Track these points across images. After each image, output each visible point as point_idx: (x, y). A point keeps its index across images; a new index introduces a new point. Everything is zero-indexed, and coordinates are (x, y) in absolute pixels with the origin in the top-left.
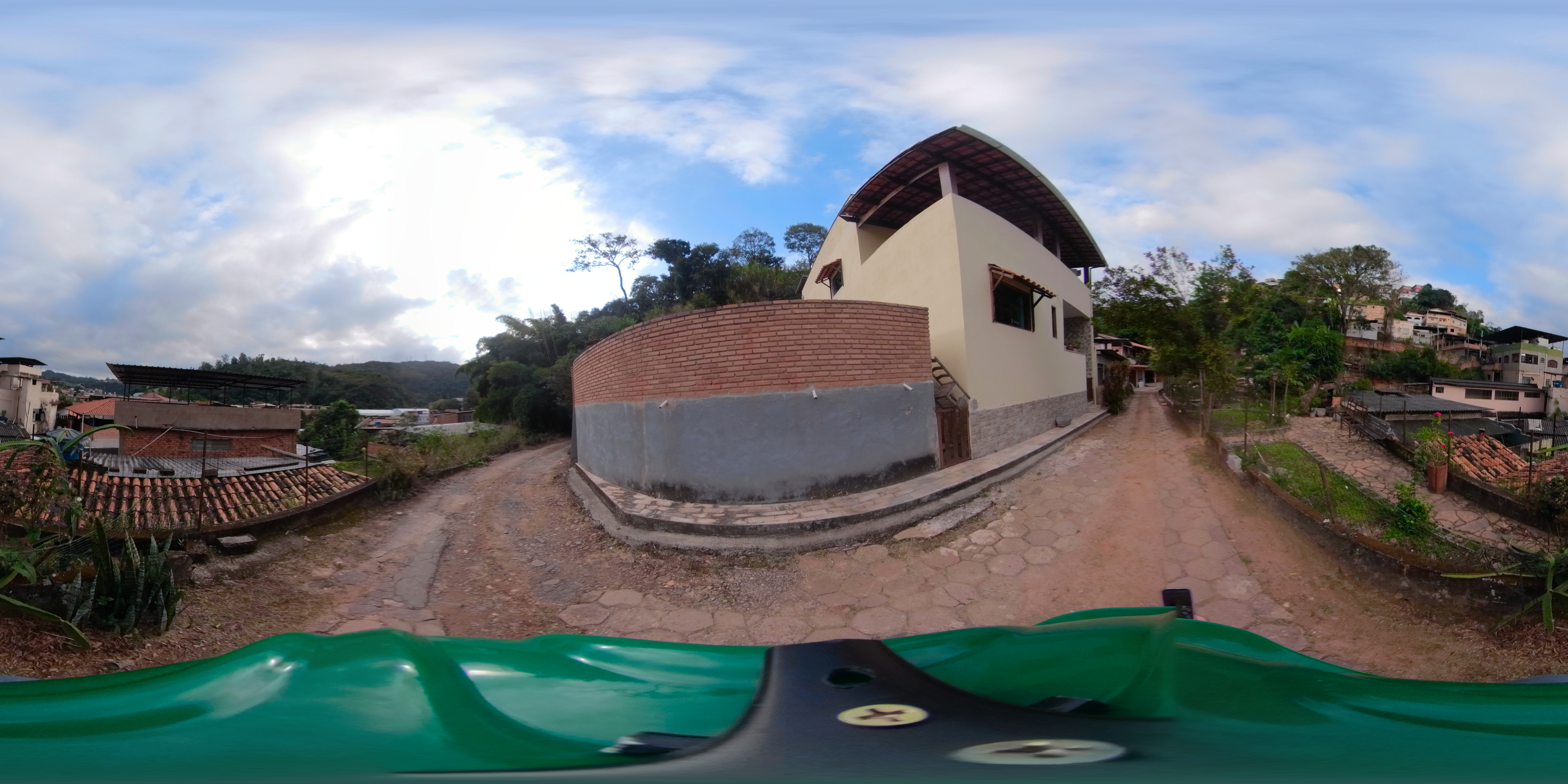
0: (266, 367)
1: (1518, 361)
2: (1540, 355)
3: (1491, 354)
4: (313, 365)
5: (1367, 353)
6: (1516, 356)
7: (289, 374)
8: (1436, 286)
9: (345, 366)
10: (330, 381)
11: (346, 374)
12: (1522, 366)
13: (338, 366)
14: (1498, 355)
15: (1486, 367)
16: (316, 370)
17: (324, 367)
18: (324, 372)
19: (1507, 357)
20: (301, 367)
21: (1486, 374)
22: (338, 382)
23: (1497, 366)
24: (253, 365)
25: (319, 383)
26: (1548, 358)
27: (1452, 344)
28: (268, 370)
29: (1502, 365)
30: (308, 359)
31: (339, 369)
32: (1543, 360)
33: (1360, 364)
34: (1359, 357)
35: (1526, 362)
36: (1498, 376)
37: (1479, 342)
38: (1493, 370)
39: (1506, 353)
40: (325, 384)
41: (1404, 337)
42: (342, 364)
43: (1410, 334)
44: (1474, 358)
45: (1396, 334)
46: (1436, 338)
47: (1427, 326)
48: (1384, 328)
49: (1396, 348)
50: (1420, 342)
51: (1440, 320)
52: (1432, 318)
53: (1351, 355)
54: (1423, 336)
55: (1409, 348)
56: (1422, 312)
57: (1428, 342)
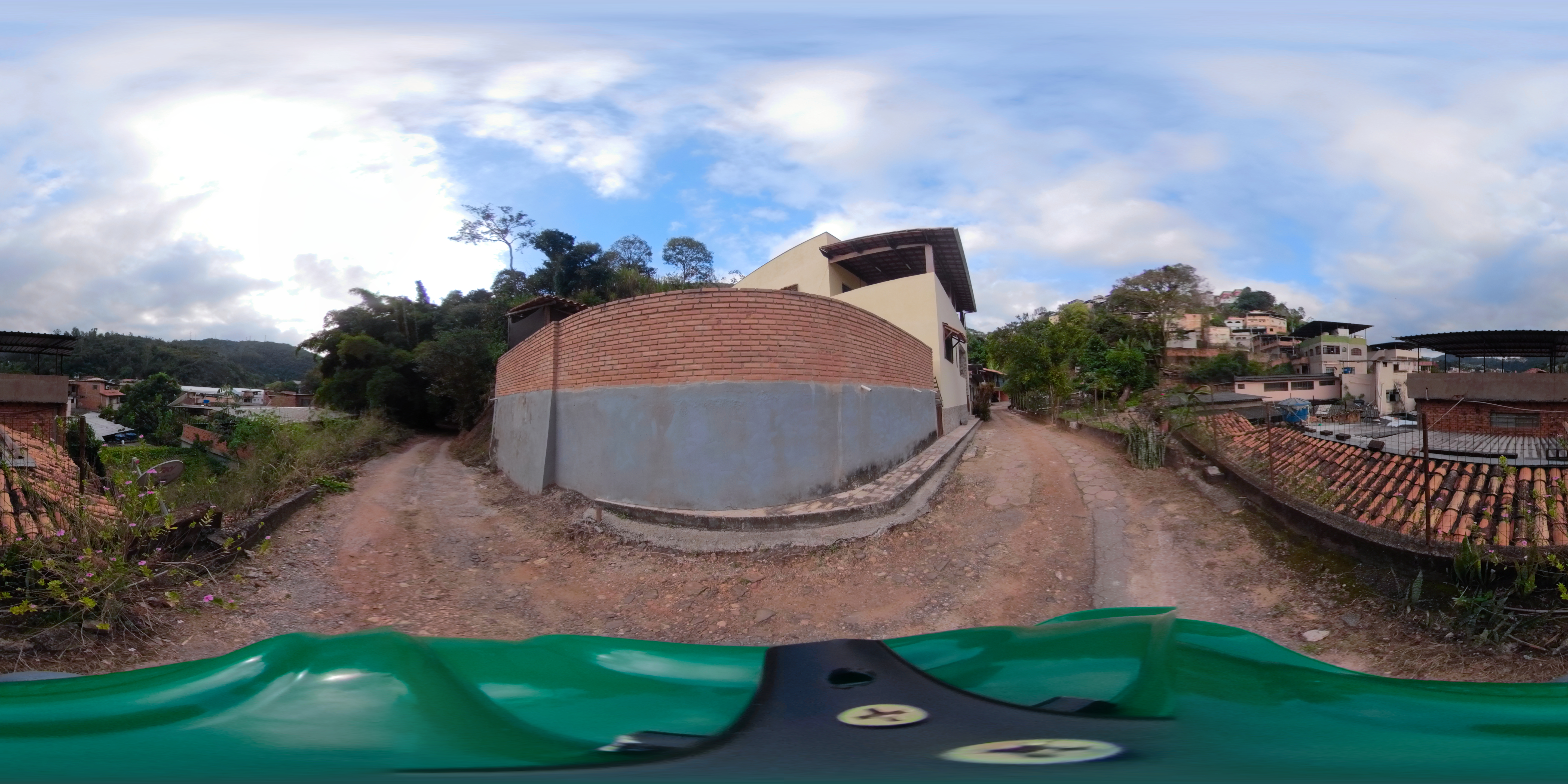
0: (98, 341)
1: (1320, 354)
2: (1341, 345)
4: (148, 340)
5: (1187, 361)
6: (1318, 348)
7: (122, 349)
8: (1255, 288)
9: (182, 342)
10: (165, 357)
11: (181, 349)
12: (1325, 357)
13: (175, 341)
14: (1305, 350)
16: (150, 345)
17: (160, 342)
18: (159, 347)
19: (1311, 350)
20: (136, 342)
21: (1295, 368)
22: (172, 358)
23: (1304, 360)
24: (85, 340)
25: (153, 358)
26: (1350, 347)
27: (1268, 344)
28: (101, 345)
29: (1309, 359)
30: (143, 334)
31: (175, 345)
32: (1345, 350)
33: (1179, 371)
34: (1180, 366)
35: (1329, 353)
36: (1306, 368)
37: (1291, 339)
38: (1301, 364)
39: (1311, 347)
41: (1221, 342)
42: (179, 340)
44: (1284, 355)
45: (1214, 341)
46: (1255, 339)
47: (1248, 328)
48: (1202, 336)
49: (1211, 354)
50: (1239, 345)
51: (1260, 321)
52: (1252, 320)
53: (1173, 364)
54: (1244, 338)
55: (1224, 352)
56: (1242, 315)
57: (1248, 344)
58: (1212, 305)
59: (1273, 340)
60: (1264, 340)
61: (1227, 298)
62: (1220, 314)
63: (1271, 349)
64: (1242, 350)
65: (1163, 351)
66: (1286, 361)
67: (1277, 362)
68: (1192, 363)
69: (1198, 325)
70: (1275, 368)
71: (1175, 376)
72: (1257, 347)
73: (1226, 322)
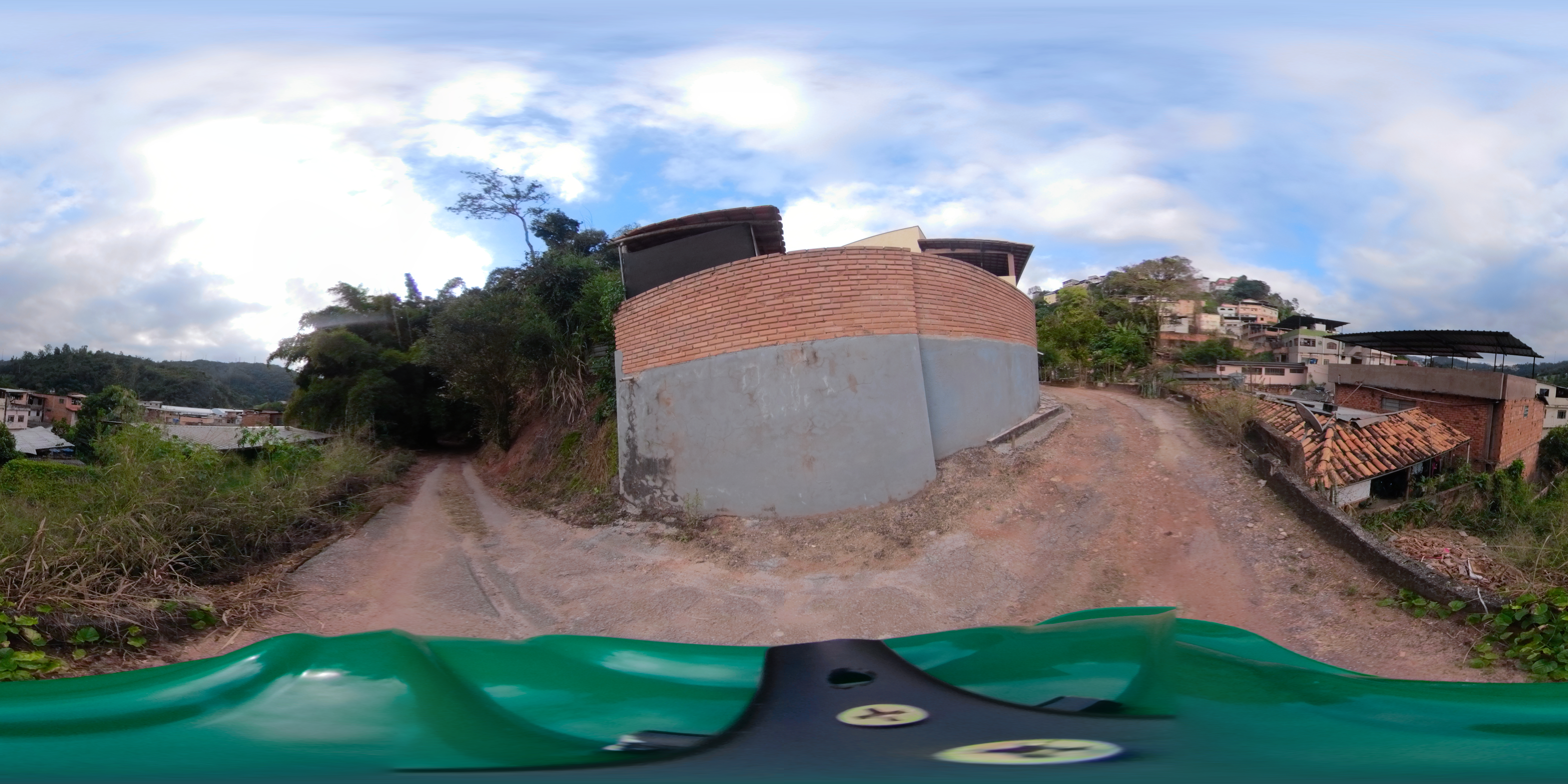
0: (87, 359)
1: (1297, 345)
2: (1316, 339)
3: (1281, 339)
4: (137, 360)
7: (109, 367)
9: (172, 363)
10: (151, 376)
11: (169, 369)
13: (165, 362)
16: (137, 364)
17: (150, 363)
18: (146, 367)
20: (124, 361)
21: (1275, 357)
22: (159, 377)
24: (74, 356)
25: (143, 377)
26: (1325, 341)
27: (1256, 332)
28: (88, 363)
30: (134, 353)
31: (166, 366)
32: (1320, 343)
35: (1305, 345)
36: (1282, 357)
37: (1278, 329)
38: (1279, 353)
39: (1291, 339)
40: (146, 379)
42: (168, 361)
44: (1267, 344)
45: (1205, 327)
46: (1244, 327)
47: (1240, 316)
48: (1194, 322)
49: (1200, 339)
50: (1229, 332)
51: (1252, 309)
52: (1245, 309)
53: (1165, 347)
54: (1235, 325)
55: (1212, 338)
56: (1235, 303)
57: (1237, 331)
58: (1208, 291)
59: (1262, 329)
60: (1252, 328)
61: (1223, 284)
62: (1214, 300)
63: (1257, 338)
64: (1230, 337)
65: (1157, 334)
66: (1268, 349)
67: (1260, 350)
68: (1182, 347)
69: (1191, 311)
70: (1258, 355)
71: (1166, 357)
72: (1245, 335)
73: (1219, 309)
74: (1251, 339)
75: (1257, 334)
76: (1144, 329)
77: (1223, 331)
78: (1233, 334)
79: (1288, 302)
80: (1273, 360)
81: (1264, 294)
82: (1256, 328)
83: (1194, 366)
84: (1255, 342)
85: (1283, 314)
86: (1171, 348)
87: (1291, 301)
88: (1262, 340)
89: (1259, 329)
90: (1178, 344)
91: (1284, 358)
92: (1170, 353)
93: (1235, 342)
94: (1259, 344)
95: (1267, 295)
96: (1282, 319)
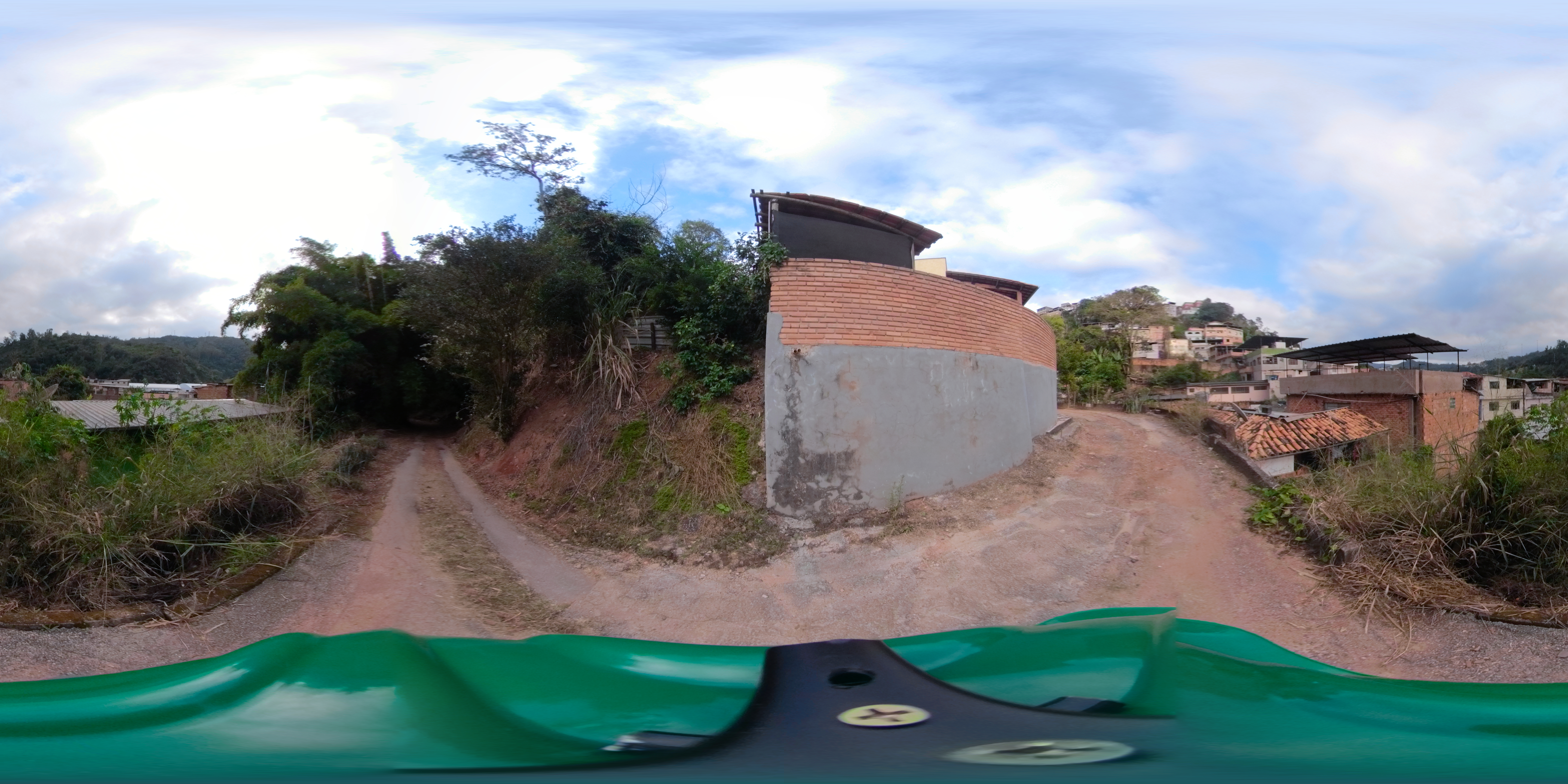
0: (53, 342)
1: (1260, 363)
3: (1246, 359)
4: (105, 339)
6: (1260, 359)
7: (76, 348)
8: (1215, 300)
9: (140, 340)
10: (119, 355)
11: (137, 347)
12: (1264, 366)
13: (132, 340)
14: (1250, 360)
15: (1242, 371)
16: (105, 344)
17: (115, 341)
18: (114, 346)
20: (89, 341)
22: (126, 355)
23: (1248, 369)
24: (40, 340)
27: (1222, 354)
28: (55, 345)
29: (1252, 368)
30: (100, 333)
32: (1282, 360)
35: (1267, 363)
36: (1247, 376)
38: (1244, 372)
39: (1254, 358)
40: (113, 358)
41: (1180, 353)
42: (135, 338)
43: (1186, 348)
44: (1233, 365)
45: (1174, 352)
46: (1212, 349)
47: (1206, 339)
48: (1164, 347)
49: (1170, 364)
50: (1197, 355)
51: (1218, 332)
52: (1211, 331)
53: (1137, 372)
54: (1203, 348)
55: (1181, 362)
56: (1202, 327)
57: (1205, 354)
58: (1174, 315)
59: (1227, 351)
60: (1219, 351)
61: (1189, 309)
62: (1181, 324)
63: (1224, 359)
64: (1197, 360)
65: (1130, 360)
66: (1234, 370)
67: (1227, 371)
68: (1154, 371)
69: (1160, 337)
70: (1224, 376)
71: (1140, 381)
72: (1213, 357)
73: (1186, 333)
74: (1218, 361)
75: (1224, 356)
76: (1118, 357)
77: (1191, 355)
78: (1201, 357)
79: (1252, 322)
80: (1240, 380)
81: (1228, 315)
82: (1222, 350)
83: (1165, 389)
84: (1222, 363)
85: (1248, 334)
86: (1144, 373)
87: (1254, 320)
88: (1228, 362)
89: (1225, 350)
90: (1150, 369)
91: (1250, 376)
92: (1143, 378)
93: (1203, 365)
94: (1226, 365)
95: (1231, 317)
96: (1247, 339)
